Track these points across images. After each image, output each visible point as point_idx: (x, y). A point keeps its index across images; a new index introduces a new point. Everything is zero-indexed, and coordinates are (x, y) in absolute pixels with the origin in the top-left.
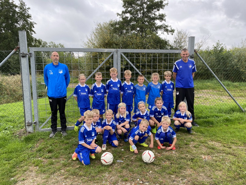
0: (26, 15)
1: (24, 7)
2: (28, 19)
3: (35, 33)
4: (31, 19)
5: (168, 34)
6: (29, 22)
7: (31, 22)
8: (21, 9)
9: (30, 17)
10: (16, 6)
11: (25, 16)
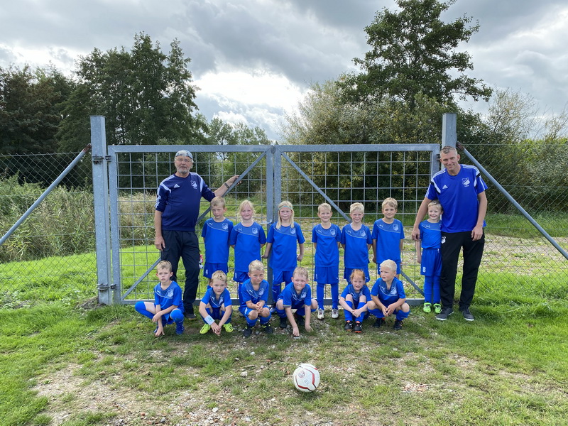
0: (181, 73)
1: (179, 57)
2: (185, 81)
3: (196, 108)
4: (190, 81)
5: (477, 100)
6: (186, 87)
7: (189, 88)
8: (173, 61)
9: (190, 77)
10: (163, 58)
11: (180, 75)
